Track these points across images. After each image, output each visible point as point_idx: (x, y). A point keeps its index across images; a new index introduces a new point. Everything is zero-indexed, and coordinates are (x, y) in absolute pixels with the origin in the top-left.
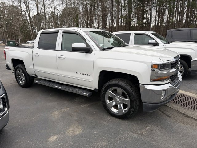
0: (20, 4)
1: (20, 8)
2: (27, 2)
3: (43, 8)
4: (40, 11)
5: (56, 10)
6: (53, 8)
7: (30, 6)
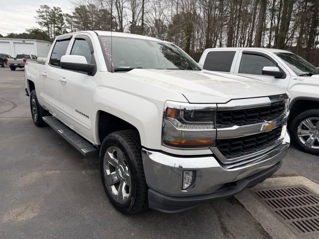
0: (112, 6)
1: (110, 12)
2: (121, 3)
3: (141, 13)
4: (136, 17)
5: (161, 16)
6: (158, 13)
7: (124, 9)
